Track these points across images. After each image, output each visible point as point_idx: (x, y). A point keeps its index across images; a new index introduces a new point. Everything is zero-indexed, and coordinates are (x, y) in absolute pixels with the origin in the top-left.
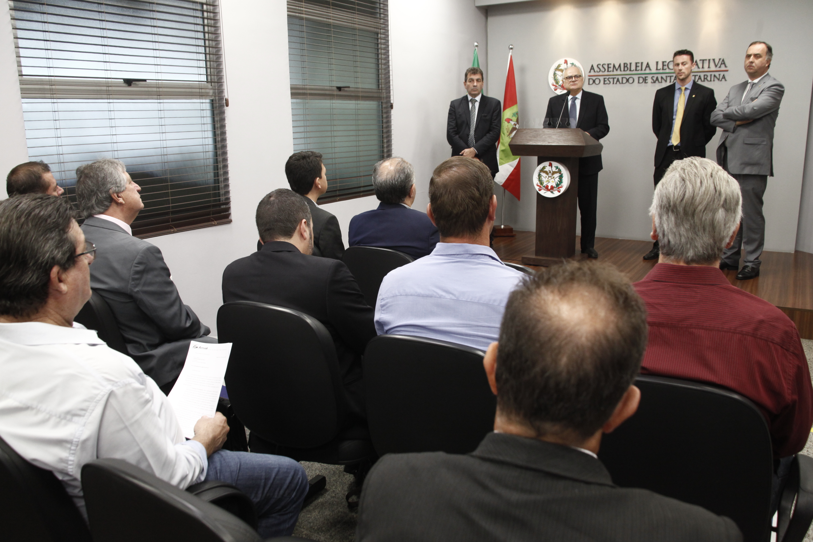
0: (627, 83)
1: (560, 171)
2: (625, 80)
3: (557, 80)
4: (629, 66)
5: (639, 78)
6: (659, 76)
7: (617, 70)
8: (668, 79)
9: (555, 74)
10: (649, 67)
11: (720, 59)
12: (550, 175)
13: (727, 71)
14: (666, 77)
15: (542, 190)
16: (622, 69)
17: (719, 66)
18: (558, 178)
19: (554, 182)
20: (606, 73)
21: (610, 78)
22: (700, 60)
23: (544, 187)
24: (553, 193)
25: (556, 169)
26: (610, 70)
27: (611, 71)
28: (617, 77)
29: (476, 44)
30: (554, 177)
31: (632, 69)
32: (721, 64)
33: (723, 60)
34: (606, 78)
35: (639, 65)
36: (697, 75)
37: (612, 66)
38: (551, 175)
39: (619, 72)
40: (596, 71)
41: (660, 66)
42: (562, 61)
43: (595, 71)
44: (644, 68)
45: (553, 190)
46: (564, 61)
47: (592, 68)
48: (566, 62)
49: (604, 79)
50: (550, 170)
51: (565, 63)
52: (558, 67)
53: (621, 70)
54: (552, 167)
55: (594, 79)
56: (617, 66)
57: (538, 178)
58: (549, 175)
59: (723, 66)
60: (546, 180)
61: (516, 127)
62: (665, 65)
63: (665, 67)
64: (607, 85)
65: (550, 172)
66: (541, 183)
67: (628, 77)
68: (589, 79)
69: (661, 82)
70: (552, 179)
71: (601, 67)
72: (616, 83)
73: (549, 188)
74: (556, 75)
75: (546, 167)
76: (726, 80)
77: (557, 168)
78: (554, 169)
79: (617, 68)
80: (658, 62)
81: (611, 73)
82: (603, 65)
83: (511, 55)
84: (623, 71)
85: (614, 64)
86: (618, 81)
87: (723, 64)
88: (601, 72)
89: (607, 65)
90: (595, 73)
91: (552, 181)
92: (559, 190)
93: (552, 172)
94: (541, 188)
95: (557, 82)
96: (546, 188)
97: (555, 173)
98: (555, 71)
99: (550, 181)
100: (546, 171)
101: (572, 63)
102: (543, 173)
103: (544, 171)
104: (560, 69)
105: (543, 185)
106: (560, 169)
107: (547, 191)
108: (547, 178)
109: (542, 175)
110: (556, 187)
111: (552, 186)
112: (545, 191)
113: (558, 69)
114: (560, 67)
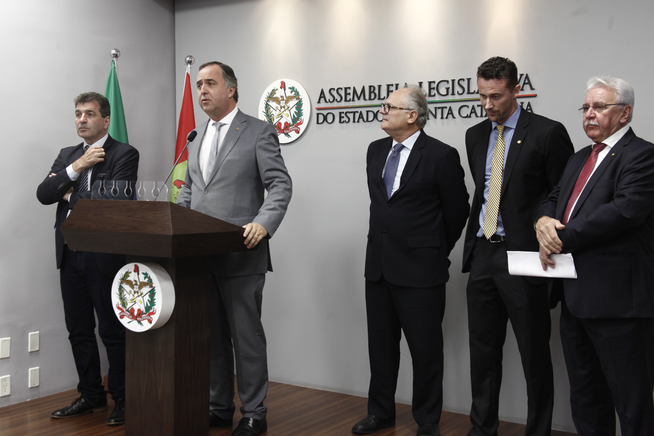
0: (375, 121)
1: (150, 283)
2: (371, 116)
3: (271, 116)
4: (377, 92)
7: (359, 98)
8: (439, 111)
9: (267, 106)
12: (136, 288)
13: (535, 96)
14: (436, 108)
15: (125, 317)
16: (367, 97)
18: (147, 295)
19: (143, 303)
20: (343, 104)
21: (349, 112)
23: (127, 310)
24: (141, 324)
25: (145, 278)
27: (350, 100)
28: (359, 110)
29: (114, 52)
30: (142, 294)
31: (382, 97)
32: (524, 84)
33: (527, 77)
34: (343, 113)
35: (393, 88)
37: (351, 91)
38: (137, 290)
39: (362, 102)
40: (328, 101)
42: (277, 85)
43: (326, 101)
45: (141, 317)
46: (280, 85)
47: (322, 95)
48: (283, 85)
49: (340, 113)
51: (281, 88)
52: (271, 94)
53: (365, 99)
54: (138, 274)
55: (325, 115)
56: (359, 92)
57: (118, 293)
58: (135, 289)
59: (527, 87)
60: (130, 299)
62: (434, 88)
63: (434, 92)
64: (345, 124)
65: (136, 284)
66: (124, 304)
67: (375, 110)
68: (318, 114)
70: (139, 296)
71: (334, 93)
72: (358, 122)
73: (136, 313)
74: (269, 108)
75: (131, 272)
77: (146, 275)
78: (142, 278)
79: (359, 94)
80: (422, 84)
81: (351, 104)
82: (338, 90)
83: (187, 74)
84: (368, 101)
85: (354, 88)
86: (361, 116)
87: (527, 83)
88: (335, 102)
89: (344, 89)
90: (327, 104)
91: (139, 301)
92: (150, 318)
93: (138, 283)
94: (124, 313)
95: (271, 120)
96: (131, 313)
97: (144, 286)
98: (268, 101)
99: (136, 301)
100: (130, 282)
101: (293, 87)
102: (126, 284)
103: (128, 281)
104: (274, 98)
105: (126, 307)
106: (151, 278)
107: (132, 319)
108: (132, 294)
109: (124, 289)
110: (145, 313)
111: (139, 310)
112: (130, 318)
113: (271, 97)
114: (275, 93)
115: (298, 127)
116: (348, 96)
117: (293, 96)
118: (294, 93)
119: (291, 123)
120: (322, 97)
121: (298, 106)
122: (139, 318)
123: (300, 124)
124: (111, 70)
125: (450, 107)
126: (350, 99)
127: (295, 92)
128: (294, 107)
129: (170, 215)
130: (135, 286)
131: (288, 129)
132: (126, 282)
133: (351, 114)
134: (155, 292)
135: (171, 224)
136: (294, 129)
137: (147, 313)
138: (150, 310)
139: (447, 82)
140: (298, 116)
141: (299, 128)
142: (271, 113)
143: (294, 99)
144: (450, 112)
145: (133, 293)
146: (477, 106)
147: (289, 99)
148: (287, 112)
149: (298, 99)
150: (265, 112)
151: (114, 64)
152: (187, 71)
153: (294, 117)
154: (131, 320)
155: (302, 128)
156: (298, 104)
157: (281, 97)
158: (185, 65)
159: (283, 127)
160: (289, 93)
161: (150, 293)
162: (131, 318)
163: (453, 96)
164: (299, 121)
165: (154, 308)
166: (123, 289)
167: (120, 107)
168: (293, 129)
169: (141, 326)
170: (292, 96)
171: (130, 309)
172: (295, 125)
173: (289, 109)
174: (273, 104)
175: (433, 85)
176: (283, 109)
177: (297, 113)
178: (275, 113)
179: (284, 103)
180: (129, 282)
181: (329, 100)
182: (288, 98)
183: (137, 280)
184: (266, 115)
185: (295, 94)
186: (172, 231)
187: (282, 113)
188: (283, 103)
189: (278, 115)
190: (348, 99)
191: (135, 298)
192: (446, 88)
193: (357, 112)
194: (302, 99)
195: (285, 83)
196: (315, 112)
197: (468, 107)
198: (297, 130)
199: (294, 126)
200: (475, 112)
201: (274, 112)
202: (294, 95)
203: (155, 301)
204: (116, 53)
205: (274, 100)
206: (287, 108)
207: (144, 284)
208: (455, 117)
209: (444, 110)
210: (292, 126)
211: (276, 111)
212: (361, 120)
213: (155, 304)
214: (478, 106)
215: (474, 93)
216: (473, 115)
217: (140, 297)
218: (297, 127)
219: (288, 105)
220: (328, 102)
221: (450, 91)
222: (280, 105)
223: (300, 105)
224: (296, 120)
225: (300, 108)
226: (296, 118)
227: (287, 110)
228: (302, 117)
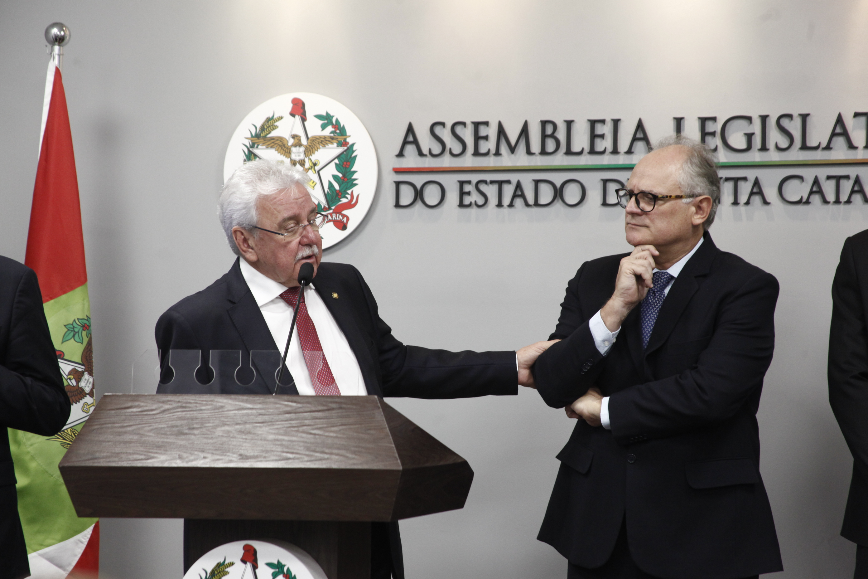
0: (558, 204)
2: (546, 194)
4: (561, 135)
5: (605, 182)
7: (512, 150)
8: (728, 187)
9: (251, 159)
10: (645, 139)
16: (536, 147)
20: (468, 161)
21: (485, 182)
22: (857, 115)
25: (275, 575)
26: (484, 147)
27: (487, 154)
28: (514, 178)
31: (576, 148)
34: (469, 182)
35: (606, 130)
36: (847, 177)
37: (492, 132)
39: (521, 159)
40: (425, 151)
41: (692, 135)
42: (280, 106)
43: (421, 154)
44: (623, 146)
46: (290, 106)
47: (411, 139)
48: (298, 109)
49: (462, 183)
51: (293, 114)
52: (263, 128)
53: (529, 152)
54: (255, 567)
55: (419, 187)
56: (513, 134)
61: (82, 384)
62: (713, 134)
63: (713, 142)
64: (474, 210)
67: (558, 179)
68: (398, 184)
72: (511, 205)
75: (232, 564)
77: (278, 569)
78: (265, 575)
79: (513, 141)
80: (682, 121)
81: (491, 162)
82: (455, 127)
84: (537, 156)
85: (500, 126)
86: (518, 193)
88: (447, 156)
89: (470, 127)
90: (423, 159)
98: (252, 147)
101: (327, 113)
104: (272, 138)
106: (294, 573)
113: (263, 137)
114: (275, 128)
115: (345, 212)
116: (482, 143)
117: (328, 136)
118: (330, 129)
119: (324, 203)
120: (410, 143)
121: (343, 161)
123: (350, 205)
125: (757, 179)
126: (489, 150)
127: (333, 127)
128: (333, 165)
129: (387, 426)
133: (491, 186)
135: (393, 446)
139: (749, 119)
140: (343, 185)
141: (344, 216)
143: (332, 143)
144: (757, 189)
146: (825, 176)
147: (316, 143)
148: (312, 175)
149: (343, 143)
152: (53, 64)
153: (332, 188)
155: (355, 216)
156: (343, 156)
157: (292, 138)
160: (315, 128)
163: (763, 154)
164: (347, 198)
170: (325, 137)
172: (333, 208)
173: (317, 168)
175: (710, 127)
177: (339, 179)
179: (301, 153)
181: (430, 150)
182: (313, 141)
185: (335, 131)
190: (483, 150)
192: (746, 134)
193: (509, 182)
194: (353, 145)
195: (303, 105)
196: (390, 178)
197: (803, 181)
198: (340, 221)
199: (331, 211)
200: (820, 192)
202: (332, 135)
205: (273, 144)
206: (312, 166)
208: (768, 200)
209: (742, 184)
210: (325, 211)
212: (518, 202)
214: (829, 178)
215: (816, 148)
216: (816, 199)
218: (340, 213)
219: (314, 158)
220: (425, 155)
221: (757, 141)
222: (289, 157)
223: (350, 161)
224: (336, 197)
225: (347, 166)
226: (336, 190)
227: (310, 171)
228: (356, 190)
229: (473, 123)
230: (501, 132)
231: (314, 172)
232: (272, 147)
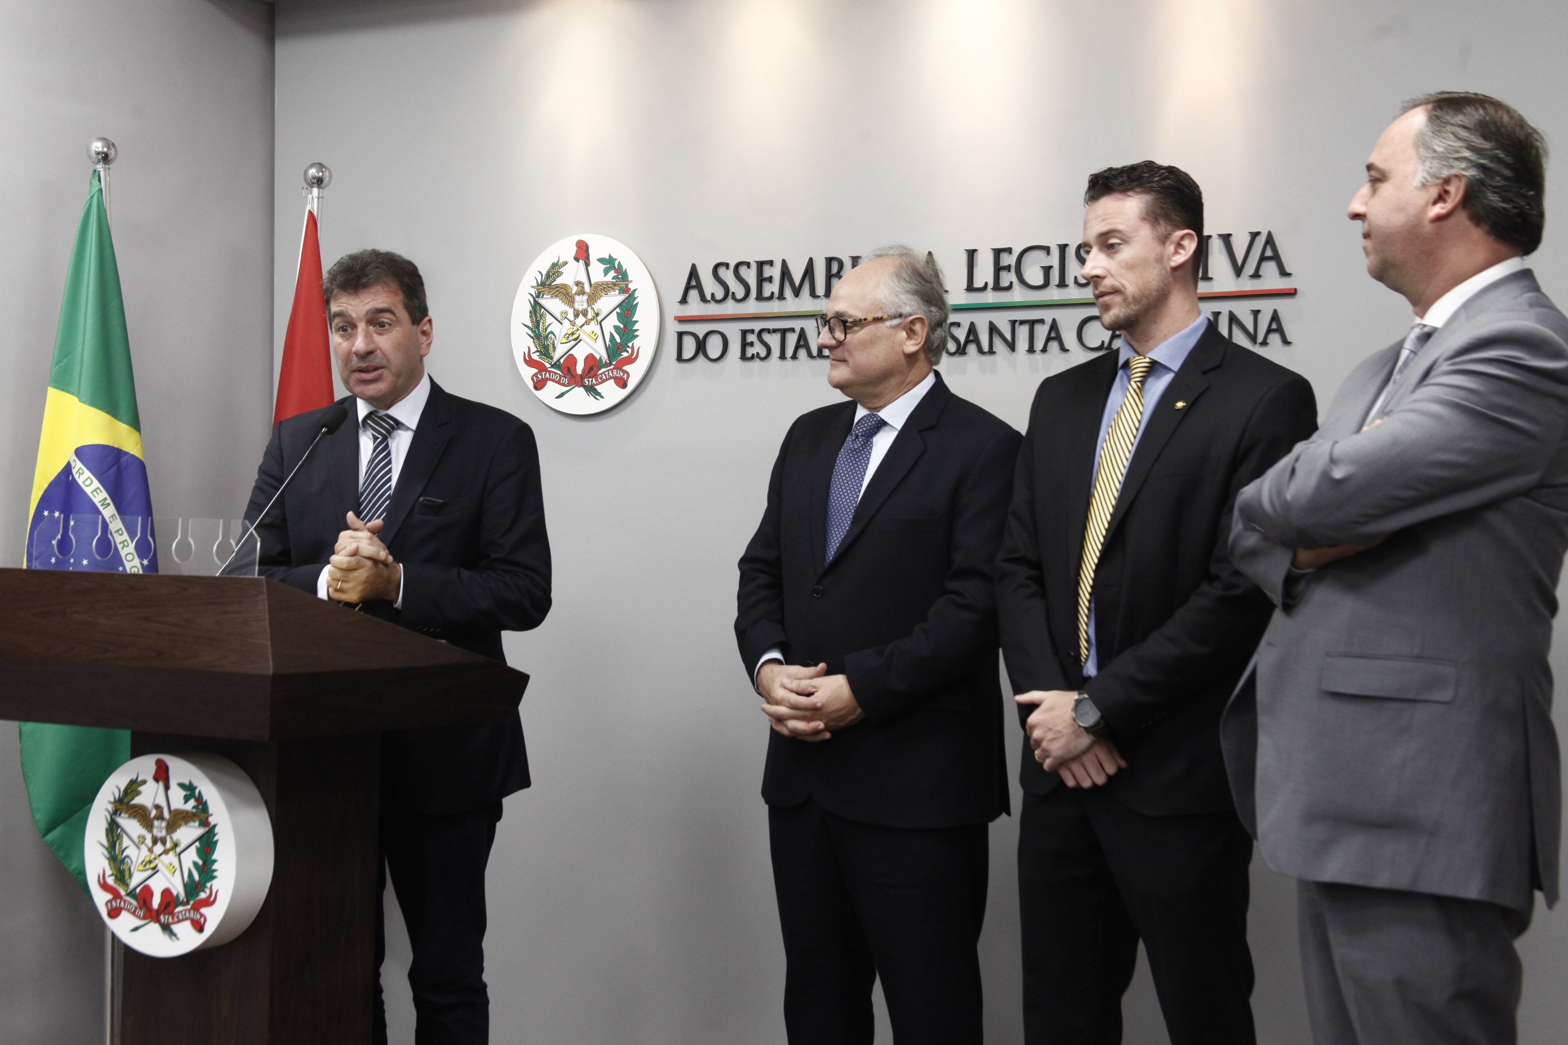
1: (201, 813)
3: (546, 337)
6: (982, 321)
7: (797, 292)
8: (1023, 332)
9: (537, 310)
11: (1254, 235)
12: (160, 829)
13: (1292, 293)
14: (1013, 323)
15: (124, 914)
16: (820, 289)
17: (1250, 268)
18: (193, 850)
19: (178, 872)
20: (752, 306)
21: (769, 331)
23: (131, 894)
24: (172, 934)
25: (186, 799)
26: (769, 289)
27: (771, 297)
28: (797, 324)
29: (98, 146)
30: (176, 845)
32: (1263, 259)
33: (1270, 241)
34: (752, 331)
37: (775, 272)
39: (805, 303)
40: (708, 297)
41: (984, 274)
42: (565, 250)
43: (703, 299)
45: (172, 914)
46: (574, 250)
47: (694, 283)
48: (583, 252)
49: (744, 333)
50: (161, 801)
52: (548, 275)
53: (813, 294)
54: (167, 787)
55: (701, 337)
56: (797, 276)
57: (105, 842)
58: (155, 831)
59: (1270, 268)
60: (140, 860)
62: (1008, 268)
63: (1008, 278)
64: (757, 363)
65: (160, 817)
66: (122, 875)
68: (680, 335)
69: (991, 352)
70: (166, 852)
71: (728, 276)
72: (794, 357)
73: (156, 902)
74: (541, 316)
75: (144, 782)
76: (1286, 342)
77: (189, 789)
78: (177, 799)
79: (797, 282)
80: (975, 254)
81: (775, 307)
82: (739, 268)
83: (311, 213)
84: (822, 299)
85: (784, 263)
86: (802, 343)
87: (1269, 258)
88: (730, 302)
89: (754, 267)
90: (707, 305)
91: (167, 867)
92: (198, 916)
93: (166, 814)
94: (120, 903)
95: (546, 347)
96: (142, 902)
97: (183, 823)
98: (538, 297)
99: (160, 867)
100: (140, 809)
101: (610, 256)
102: (130, 817)
103: (135, 806)
104: (557, 286)
105: (127, 885)
106: (205, 797)
107: (144, 918)
108: (146, 845)
109: (123, 830)
110: (185, 900)
111: (166, 893)
112: (139, 917)
113: (549, 285)
114: (560, 274)
115: (625, 368)
116: (765, 285)
117: (610, 282)
118: (612, 274)
119: (605, 357)
120: (693, 287)
121: (625, 310)
122: (167, 917)
123: (631, 360)
124: (89, 197)
125: (1054, 320)
126: (773, 293)
127: (615, 273)
128: (614, 314)
129: (267, 617)
130: (156, 823)
131: (595, 376)
132: (132, 811)
133: (774, 335)
134: (217, 841)
135: (269, 643)
136: (611, 374)
137: (192, 902)
138: (200, 891)
139: (1047, 249)
140: (624, 338)
141: (625, 372)
142: (546, 329)
143: (614, 290)
144: (1055, 334)
145: (149, 841)
147: (599, 290)
148: (594, 326)
149: (625, 290)
150: (530, 325)
151: (100, 181)
152: (308, 207)
153: (613, 341)
154: (139, 922)
155: (635, 372)
156: (624, 304)
157: (576, 285)
158: (303, 188)
159: (580, 368)
160: (598, 273)
161: (200, 843)
162: (142, 916)
163: (1062, 291)
164: (628, 352)
165: (211, 886)
166: (119, 830)
167: (114, 304)
168: (609, 374)
169: (171, 939)
170: (607, 284)
171: (138, 890)
172: (614, 363)
173: (599, 318)
174: (553, 304)
175: (1007, 260)
176: (581, 320)
177: (621, 330)
178: (559, 330)
179: (584, 302)
180: (140, 811)
181: (713, 295)
182: (596, 288)
183: (163, 804)
184: (532, 335)
185: (617, 276)
186: (271, 663)
187: (578, 330)
188: (581, 303)
189: (568, 335)
190: (767, 293)
191: (155, 859)
192: (1042, 267)
193: (793, 330)
194: (635, 290)
195: (587, 247)
196: (673, 328)
198: (621, 378)
199: (612, 367)
201: (555, 327)
202: (614, 280)
203: (215, 867)
204: (105, 150)
205: (558, 293)
206: (594, 317)
207: (184, 818)
208: (1067, 348)
209: (1038, 327)
210: (606, 367)
211: (561, 324)
212: (802, 353)
213: (215, 874)
217: (171, 853)
218: (621, 369)
219: (596, 307)
220: (709, 301)
221: (1055, 276)
222: (573, 307)
223: (631, 309)
224: (617, 351)
225: (629, 316)
226: (617, 343)
227: (592, 321)
228: (636, 343)
229: (757, 262)
230: (785, 273)
231: (597, 323)
232: (556, 296)
